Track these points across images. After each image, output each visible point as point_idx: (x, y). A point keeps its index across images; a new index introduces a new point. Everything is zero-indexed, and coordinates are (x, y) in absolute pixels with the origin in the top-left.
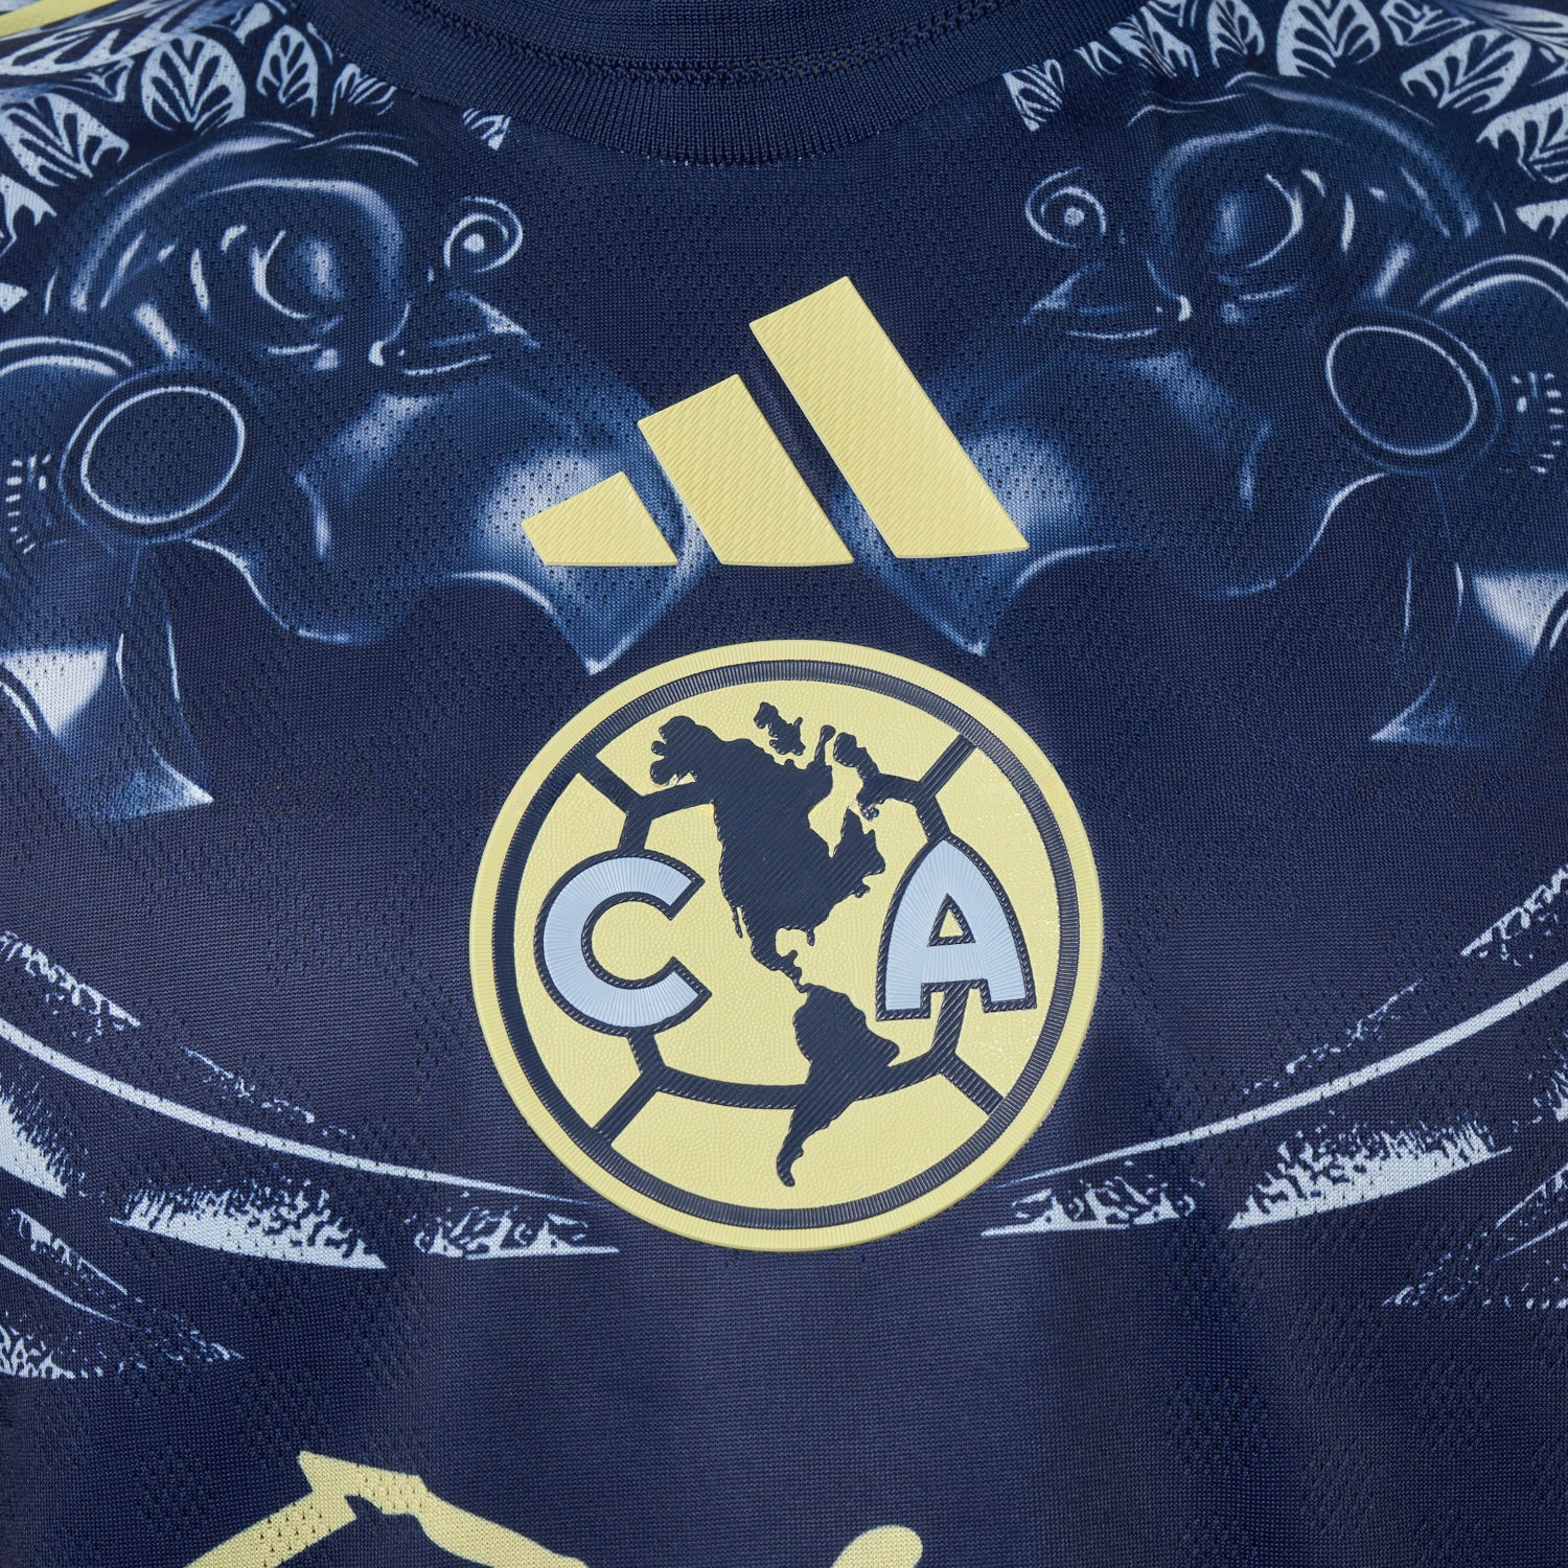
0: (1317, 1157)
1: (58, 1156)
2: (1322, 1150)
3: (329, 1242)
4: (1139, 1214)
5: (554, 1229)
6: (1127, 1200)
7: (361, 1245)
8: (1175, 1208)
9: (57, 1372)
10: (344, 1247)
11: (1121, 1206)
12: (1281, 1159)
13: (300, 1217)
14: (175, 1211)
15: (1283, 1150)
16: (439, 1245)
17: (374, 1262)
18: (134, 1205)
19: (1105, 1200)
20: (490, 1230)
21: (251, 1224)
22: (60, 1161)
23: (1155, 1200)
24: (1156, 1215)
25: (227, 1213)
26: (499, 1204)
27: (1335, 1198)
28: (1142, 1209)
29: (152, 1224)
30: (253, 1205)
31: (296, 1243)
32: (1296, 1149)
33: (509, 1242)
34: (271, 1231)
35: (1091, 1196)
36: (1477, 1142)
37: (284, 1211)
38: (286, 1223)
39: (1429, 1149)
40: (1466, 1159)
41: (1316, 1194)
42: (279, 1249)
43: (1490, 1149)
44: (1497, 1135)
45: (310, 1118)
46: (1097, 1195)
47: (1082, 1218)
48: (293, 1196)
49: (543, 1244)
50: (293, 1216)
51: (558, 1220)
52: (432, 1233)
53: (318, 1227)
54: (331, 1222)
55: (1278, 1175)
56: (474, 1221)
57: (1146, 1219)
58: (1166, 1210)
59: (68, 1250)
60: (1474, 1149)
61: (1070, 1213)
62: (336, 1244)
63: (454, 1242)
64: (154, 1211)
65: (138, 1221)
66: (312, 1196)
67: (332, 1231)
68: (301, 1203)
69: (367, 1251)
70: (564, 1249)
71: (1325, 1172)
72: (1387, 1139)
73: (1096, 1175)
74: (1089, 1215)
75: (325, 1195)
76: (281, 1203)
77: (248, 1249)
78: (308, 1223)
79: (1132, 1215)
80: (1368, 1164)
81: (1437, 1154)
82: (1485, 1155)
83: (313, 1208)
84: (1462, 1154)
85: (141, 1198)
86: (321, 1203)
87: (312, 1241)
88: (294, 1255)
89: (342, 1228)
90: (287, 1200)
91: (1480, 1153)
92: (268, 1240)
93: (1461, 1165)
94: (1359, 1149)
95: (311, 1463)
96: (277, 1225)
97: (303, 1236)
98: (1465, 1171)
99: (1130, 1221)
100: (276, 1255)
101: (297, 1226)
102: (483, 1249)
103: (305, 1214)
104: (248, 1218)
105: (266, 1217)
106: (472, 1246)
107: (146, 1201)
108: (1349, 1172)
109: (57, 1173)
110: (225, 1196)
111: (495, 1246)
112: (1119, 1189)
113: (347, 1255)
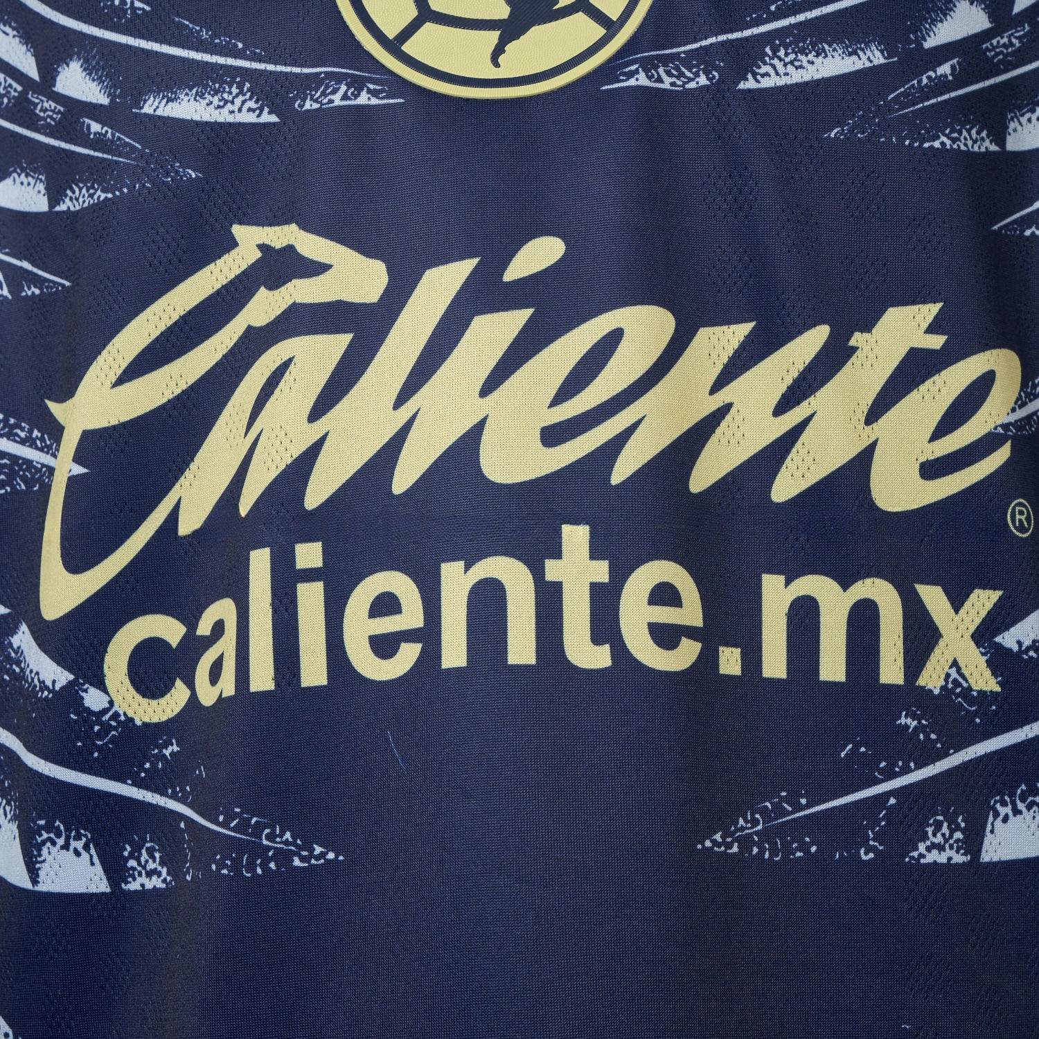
0: (787, 54)
1: (106, 84)
2: (790, 51)
3: (250, 110)
4: (687, 83)
5: (369, 91)
6: (681, 75)
7: (266, 110)
8: (708, 79)
9: (103, 196)
10: (258, 111)
11: (678, 78)
12: (767, 55)
13: (234, 98)
14: (167, 102)
15: (768, 50)
16: (309, 105)
17: (274, 118)
18: (145, 101)
19: (669, 74)
20: (334, 92)
21: (208, 105)
22: (107, 87)
23: (697, 75)
24: (697, 83)
25: (195, 99)
26: (339, 78)
27: (796, 77)
28: (690, 80)
29: (155, 110)
30: (209, 94)
31: (232, 112)
32: (775, 50)
33: (345, 97)
34: (219, 107)
35: (661, 70)
36: (878, 54)
37: (225, 96)
38: (226, 102)
39: (850, 54)
40: (871, 62)
41: (786, 74)
42: (223, 116)
43: (885, 58)
44: (889, 51)
45: (240, 45)
46: (665, 71)
47: (655, 81)
48: (230, 87)
49: (364, 99)
50: (230, 98)
51: (371, 86)
52: (304, 100)
53: (244, 102)
54: (251, 99)
55: (765, 63)
56: (327, 87)
57: (692, 85)
58: (703, 80)
59: (110, 131)
60: (875, 57)
61: (650, 78)
62: (253, 110)
63: (316, 101)
64: (156, 103)
65: (147, 109)
66: (240, 87)
67: (252, 104)
68: (235, 90)
69: (270, 113)
70: (374, 101)
71: (792, 63)
72: (826, 47)
73: (665, 60)
74: (660, 80)
75: (248, 85)
76: (224, 91)
77: (206, 118)
78: (238, 101)
79: (685, 83)
80: (815, 59)
81: (854, 58)
82: (882, 61)
83: (241, 93)
84: (869, 58)
85: (149, 98)
86: (245, 89)
87: (240, 110)
88: (230, 119)
89: (256, 102)
90: (227, 90)
91: (879, 59)
92: (217, 112)
93: (868, 64)
94: (810, 52)
95: (238, 230)
96: (222, 104)
97: (236, 108)
98: (870, 68)
99: (683, 86)
100: (221, 120)
101: (232, 103)
102: (331, 101)
103: (237, 95)
104: (207, 101)
105: (216, 100)
106: (325, 101)
107: (152, 98)
108: (805, 64)
109: (105, 92)
110: (194, 91)
111: (337, 100)
112: (677, 68)
113: (259, 116)
